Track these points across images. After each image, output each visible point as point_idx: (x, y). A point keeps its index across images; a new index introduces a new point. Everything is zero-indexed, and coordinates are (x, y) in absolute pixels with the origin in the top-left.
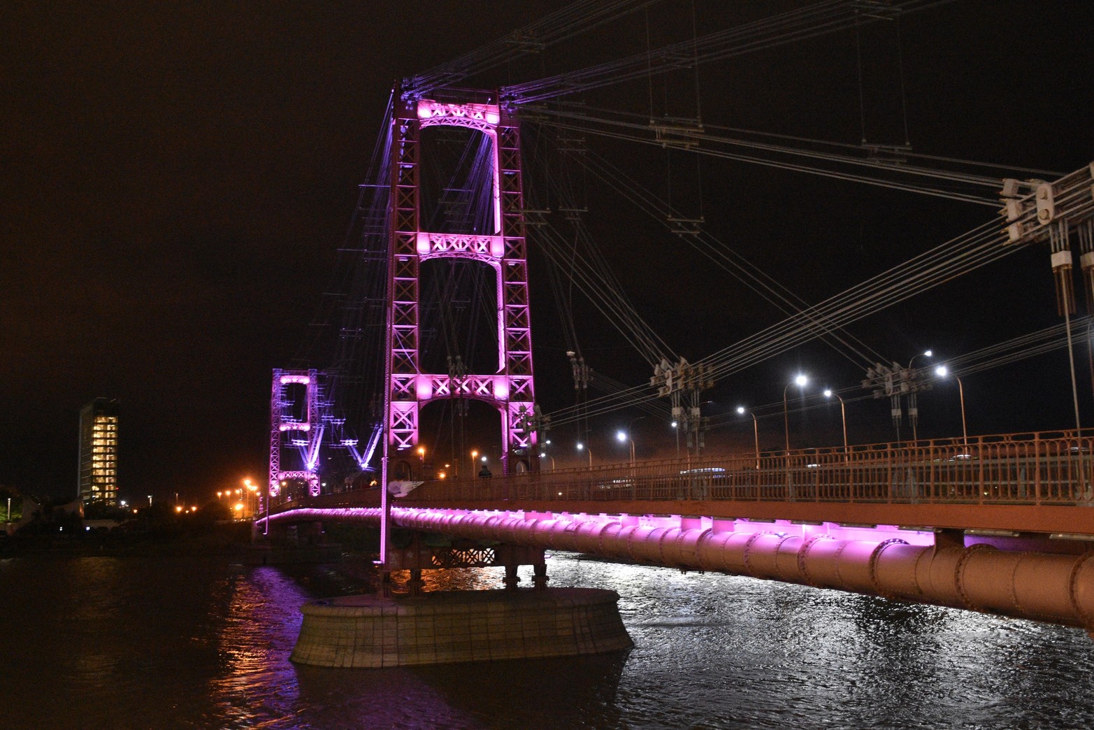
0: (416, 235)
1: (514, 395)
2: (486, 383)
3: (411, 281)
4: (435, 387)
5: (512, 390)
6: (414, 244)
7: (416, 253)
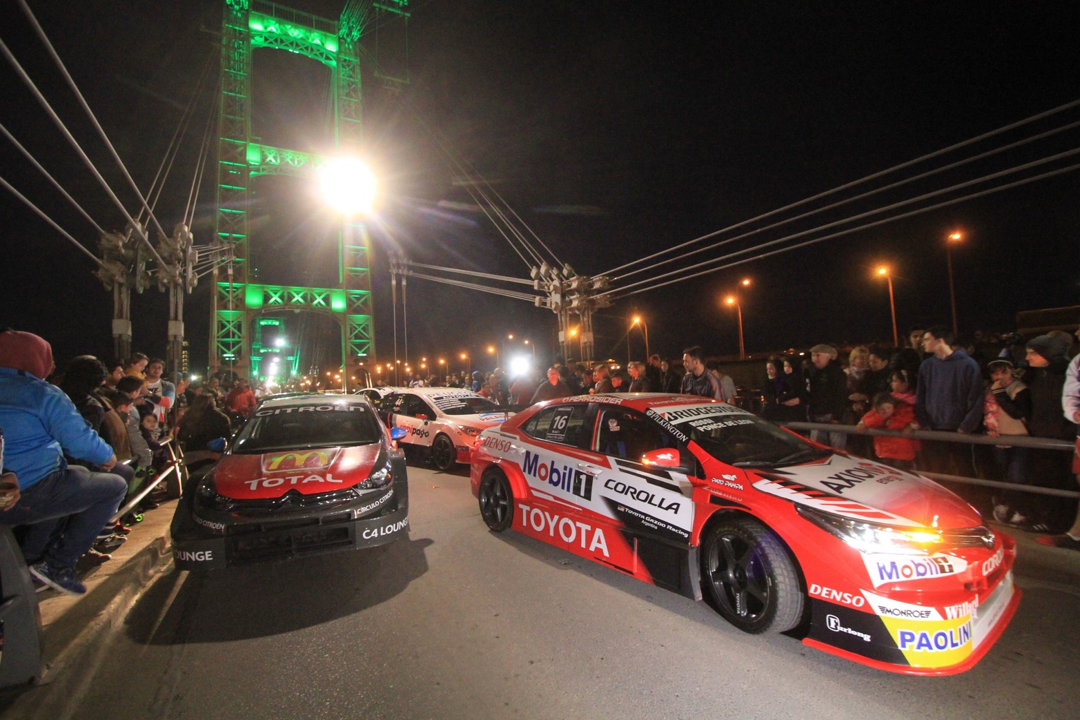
0: (245, 146)
1: (352, 307)
2: (322, 296)
3: (241, 191)
4: (267, 298)
5: (350, 303)
6: (243, 154)
7: (245, 162)
